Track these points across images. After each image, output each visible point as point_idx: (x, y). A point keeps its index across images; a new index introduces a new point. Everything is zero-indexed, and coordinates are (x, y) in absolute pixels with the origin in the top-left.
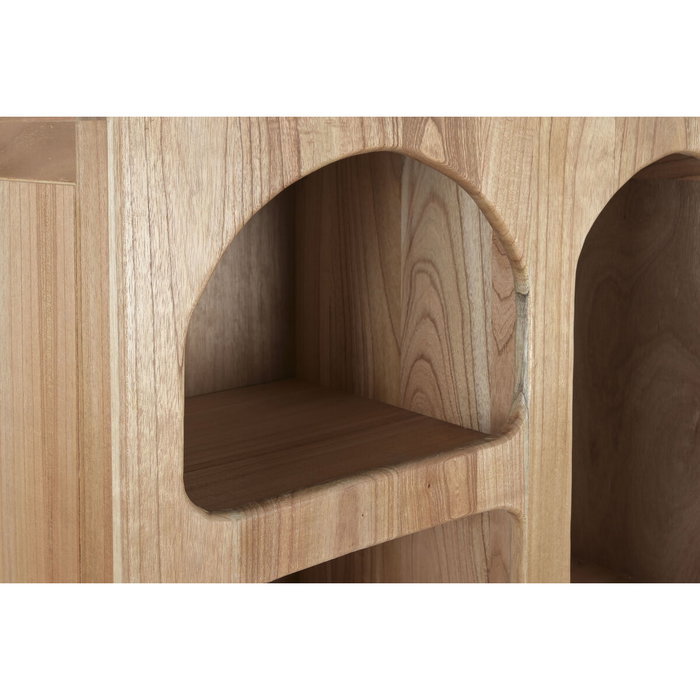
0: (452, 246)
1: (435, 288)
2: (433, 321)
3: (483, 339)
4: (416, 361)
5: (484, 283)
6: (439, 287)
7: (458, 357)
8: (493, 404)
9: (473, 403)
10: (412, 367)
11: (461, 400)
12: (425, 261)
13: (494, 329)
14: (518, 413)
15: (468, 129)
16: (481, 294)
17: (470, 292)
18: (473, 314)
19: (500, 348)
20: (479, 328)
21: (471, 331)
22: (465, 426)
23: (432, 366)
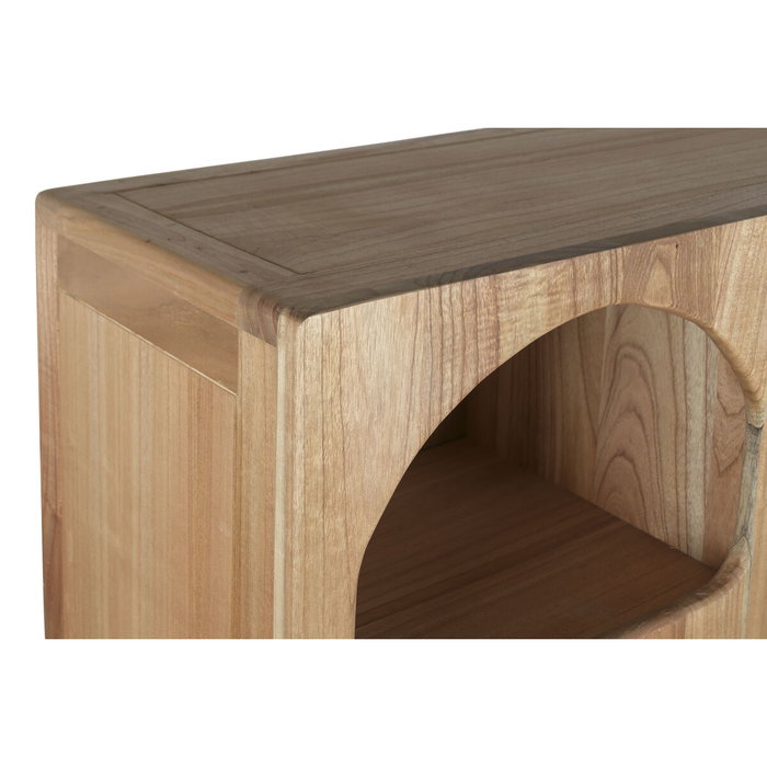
0: (670, 338)
1: (645, 380)
2: (640, 417)
3: (701, 453)
4: (615, 456)
5: (707, 391)
6: (650, 380)
7: (668, 466)
8: (708, 527)
9: (682, 521)
10: (610, 462)
11: (668, 515)
12: (634, 346)
13: (715, 446)
14: (739, 560)
15: (703, 260)
16: (702, 401)
17: (689, 396)
18: (691, 423)
19: (722, 469)
20: (696, 440)
21: (687, 440)
22: (670, 544)
23: (634, 466)
